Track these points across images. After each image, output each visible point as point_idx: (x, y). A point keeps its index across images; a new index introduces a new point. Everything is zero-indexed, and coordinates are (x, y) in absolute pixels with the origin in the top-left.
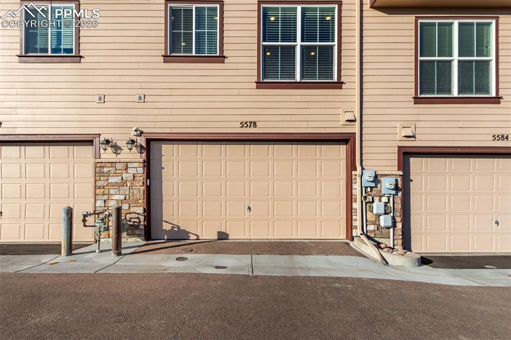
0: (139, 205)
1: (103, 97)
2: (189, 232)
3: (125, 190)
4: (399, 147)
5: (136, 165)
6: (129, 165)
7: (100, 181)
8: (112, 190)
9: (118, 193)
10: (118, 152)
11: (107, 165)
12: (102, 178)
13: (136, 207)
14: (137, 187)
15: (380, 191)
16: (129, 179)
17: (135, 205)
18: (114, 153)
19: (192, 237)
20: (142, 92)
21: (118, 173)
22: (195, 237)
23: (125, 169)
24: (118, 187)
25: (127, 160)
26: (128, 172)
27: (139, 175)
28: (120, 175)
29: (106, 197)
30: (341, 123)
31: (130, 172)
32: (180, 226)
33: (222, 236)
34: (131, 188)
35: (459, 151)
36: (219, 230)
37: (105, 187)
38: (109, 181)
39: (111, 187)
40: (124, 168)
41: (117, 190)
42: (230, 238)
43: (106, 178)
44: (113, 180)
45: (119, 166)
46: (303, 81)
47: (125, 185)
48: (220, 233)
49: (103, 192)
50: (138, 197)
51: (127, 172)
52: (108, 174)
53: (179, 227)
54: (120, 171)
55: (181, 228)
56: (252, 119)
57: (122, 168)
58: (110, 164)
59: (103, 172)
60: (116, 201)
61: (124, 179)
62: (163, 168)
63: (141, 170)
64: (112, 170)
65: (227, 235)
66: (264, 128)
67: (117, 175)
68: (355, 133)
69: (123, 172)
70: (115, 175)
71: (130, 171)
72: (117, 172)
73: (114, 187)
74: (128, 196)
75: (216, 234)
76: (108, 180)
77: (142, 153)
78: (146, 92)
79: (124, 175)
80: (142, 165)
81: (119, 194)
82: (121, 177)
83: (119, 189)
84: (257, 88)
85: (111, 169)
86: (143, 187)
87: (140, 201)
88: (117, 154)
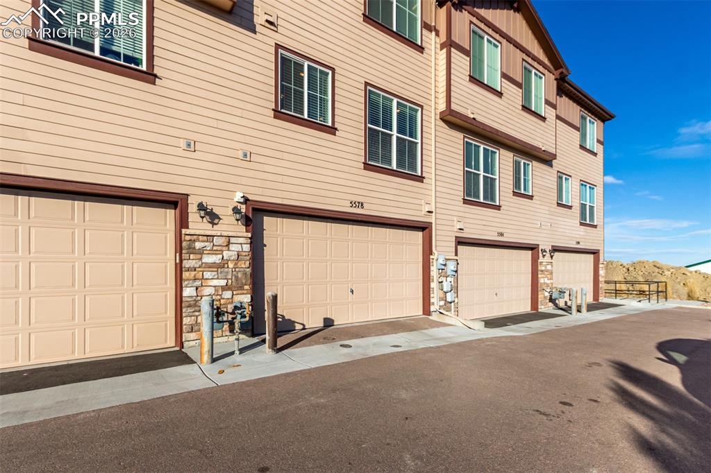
0: (245, 292)
1: (192, 143)
2: (294, 322)
3: (227, 272)
4: (456, 237)
5: (241, 240)
6: (232, 240)
7: (190, 261)
8: (209, 273)
9: (216, 277)
10: (216, 221)
11: (201, 239)
12: (192, 256)
13: (241, 294)
14: (241, 269)
15: (446, 273)
16: (232, 258)
17: (240, 292)
18: (209, 222)
19: (298, 327)
20: (248, 148)
21: (217, 250)
22: (301, 327)
23: (227, 246)
24: (216, 269)
25: (230, 234)
26: (231, 249)
27: (244, 254)
28: (220, 252)
29: (198, 283)
30: (423, 213)
31: (233, 249)
32: (285, 315)
33: (328, 323)
34: (234, 270)
35: (484, 242)
36: (325, 317)
37: (197, 269)
38: (203, 261)
39: (207, 269)
40: (225, 244)
41: (216, 273)
42: (335, 324)
43: (199, 256)
44: (208, 259)
45: (217, 241)
46: (398, 170)
47: (226, 265)
48: (326, 320)
49: (195, 276)
50: (244, 281)
51: (229, 250)
52: (201, 252)
53: (283, 317)
54: (219, 248)
55: (286, 318)
56: (361, 199)
57: (223, 243)
58: (205, 238)
59: (194, 248)
60: (213, 289)
61: (225, 258)
62: (266, 246)
63: (247, 248)
64: (209, 246)
65: (333, 321)
66: (369, 210)
67: (215, 252)
68: (431, 223)
69: (224, 248)
70: (212, 252)
71: (232, 247)
72: (215, 248)
73: (212, 269)
74: (230, 281)
75: (322, 321)
76: (201, 259)
77: (249, 226)
78: (254, 150)
79: (224, 253)
80: (249, 241)
81: (218, 278)
82: (221, 256)
83: (217, 271)
84: (365, 169)
85: (206, 244)
86: (248, 270)
87: (247, 287)
88: (214, 224)
